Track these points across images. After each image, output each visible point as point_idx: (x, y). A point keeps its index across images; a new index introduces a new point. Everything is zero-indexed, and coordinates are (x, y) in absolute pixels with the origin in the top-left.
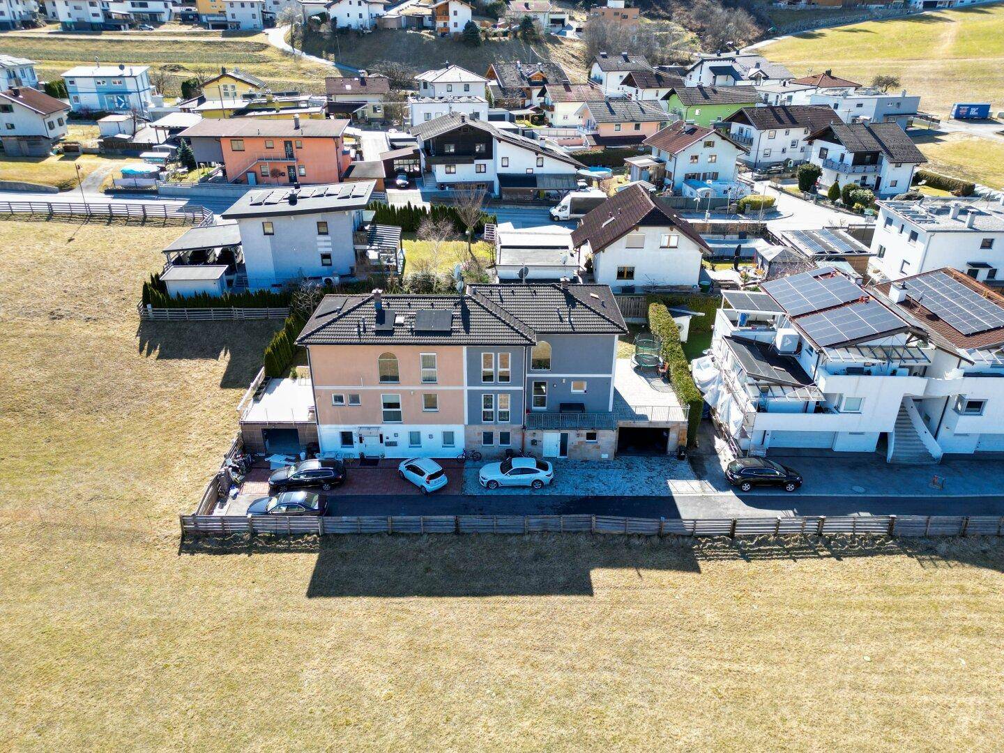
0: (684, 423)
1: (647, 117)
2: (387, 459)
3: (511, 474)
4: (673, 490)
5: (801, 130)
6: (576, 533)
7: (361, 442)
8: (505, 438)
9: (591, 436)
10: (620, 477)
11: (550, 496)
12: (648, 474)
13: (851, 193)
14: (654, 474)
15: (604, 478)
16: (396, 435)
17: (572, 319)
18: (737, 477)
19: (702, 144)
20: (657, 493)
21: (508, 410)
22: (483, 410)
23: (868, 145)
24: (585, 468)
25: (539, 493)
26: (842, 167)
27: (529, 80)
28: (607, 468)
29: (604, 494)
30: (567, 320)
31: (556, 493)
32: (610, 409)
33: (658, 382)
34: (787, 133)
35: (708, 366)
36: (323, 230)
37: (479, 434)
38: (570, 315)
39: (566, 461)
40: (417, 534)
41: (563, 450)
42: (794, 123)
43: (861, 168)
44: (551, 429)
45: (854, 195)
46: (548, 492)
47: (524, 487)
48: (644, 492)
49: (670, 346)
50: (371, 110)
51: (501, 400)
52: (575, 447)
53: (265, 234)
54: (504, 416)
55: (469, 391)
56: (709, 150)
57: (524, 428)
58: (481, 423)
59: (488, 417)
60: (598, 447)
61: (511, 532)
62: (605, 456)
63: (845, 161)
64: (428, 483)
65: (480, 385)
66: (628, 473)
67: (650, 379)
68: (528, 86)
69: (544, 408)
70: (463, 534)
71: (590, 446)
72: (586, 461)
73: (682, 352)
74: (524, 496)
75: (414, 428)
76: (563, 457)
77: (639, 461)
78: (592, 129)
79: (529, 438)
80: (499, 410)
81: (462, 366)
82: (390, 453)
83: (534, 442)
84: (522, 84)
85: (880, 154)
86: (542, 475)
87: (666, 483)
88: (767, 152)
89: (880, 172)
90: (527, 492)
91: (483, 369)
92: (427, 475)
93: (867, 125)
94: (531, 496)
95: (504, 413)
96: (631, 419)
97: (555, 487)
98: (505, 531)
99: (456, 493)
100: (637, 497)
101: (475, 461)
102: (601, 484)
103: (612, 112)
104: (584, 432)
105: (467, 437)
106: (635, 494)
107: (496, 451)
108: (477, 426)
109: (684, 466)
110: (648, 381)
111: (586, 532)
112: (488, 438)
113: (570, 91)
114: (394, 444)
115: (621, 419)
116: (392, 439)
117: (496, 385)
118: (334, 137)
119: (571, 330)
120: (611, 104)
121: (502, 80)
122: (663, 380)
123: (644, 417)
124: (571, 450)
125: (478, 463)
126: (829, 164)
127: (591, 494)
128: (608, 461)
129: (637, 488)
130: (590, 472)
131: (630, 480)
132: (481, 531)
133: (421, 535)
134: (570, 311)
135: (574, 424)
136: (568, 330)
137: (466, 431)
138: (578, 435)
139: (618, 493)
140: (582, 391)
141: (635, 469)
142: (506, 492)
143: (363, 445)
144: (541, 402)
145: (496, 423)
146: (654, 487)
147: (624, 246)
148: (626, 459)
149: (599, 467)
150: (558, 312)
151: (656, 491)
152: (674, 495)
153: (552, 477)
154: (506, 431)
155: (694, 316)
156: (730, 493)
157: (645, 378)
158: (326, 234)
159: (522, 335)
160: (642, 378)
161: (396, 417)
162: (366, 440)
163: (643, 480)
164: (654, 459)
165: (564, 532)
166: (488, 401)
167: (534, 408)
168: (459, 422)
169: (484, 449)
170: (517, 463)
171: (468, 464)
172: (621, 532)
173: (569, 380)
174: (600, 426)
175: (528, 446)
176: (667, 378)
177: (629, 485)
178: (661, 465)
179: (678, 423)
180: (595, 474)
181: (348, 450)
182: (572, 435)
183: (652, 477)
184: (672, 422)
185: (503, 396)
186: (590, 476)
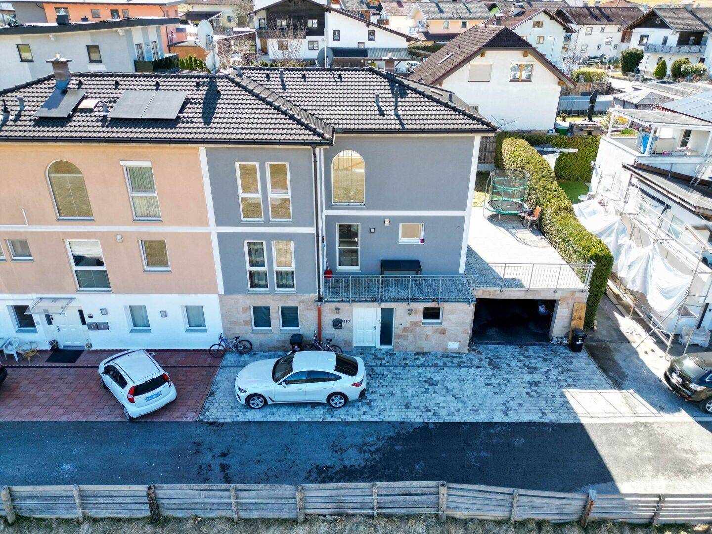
0: (582, 291)
1: (473, 15)
2: (96, 351)
3: (287, 382)
4: (578, 409)
5: (616, 27)
6: (405, 518)
7: (50, 323)
8: (290, 316)
9: (432, 314)
10: (481, 383)
11: (359, 423)
12: (528, 378)
13: (683, 67)
14: (537, 377)
15: (454, 386)
16: (104, 311)
17: (400, 113)
18: (699, 388)
19: (531, 23)
20: (551, 417)
21: (292, 269)
22: (249, 268)
23: (693, 26)
24: (422, 366)
25: (339, 415)
26: (666, 48)
27: (368, 4)
28: (459, 366)
29: (457, 419)
30: (392, 113)
31: (368, 418)
32: (462, 270)
33: (526, 234)
34: (602, 30)
35: (594, 213)
36: (95, 56)
37: (245, 310)
38: (396, 106)
39: (390, 353)
40: (69, 521)
41: (386, 335)
42: (609, 20)
43: (685, 48)
44: (365, 301)
45: (685, 69)
46: (354, 415)
47: (314, 405)
48: (528, 414)
49: (541, 183)
50: (226, 20)
51: (279, 250)
52: (405, 330)
53: (23, 60)
54: (285, 280)
55: (220, 235)
56: (537, 31)
57: (320, 299)
58: (246, 293)
59: (256, 280)
60: (444, 331)
61: (270, 515)
62: (453, 346)
63: (668, 43)
64: (132, 401)
65: (239, 223)
66: (494, 376)
67: (513, 231)
68: (367, 9)
69: (356, 269)
70: (169, 520)
71: (429, 330)
72: (423, 354)
73: (560, 190)
74: (310, 423)
75: (136, 299)
76: (386, 347)
77: (507, 352)
78: (423, 27)
79: (328, 317)
80: (276, 268)
81: (202, 186)
82: (99, 341)
83: (337, 324)
84: (362, 8)
85: (705, 35)
86: (345, 384)
87: (563, 395)
88: (584, 47)
89: (704, 52)
90: (317, 415)
91: (241, 195)
92: (130, 385)
93: (690, 9)
94: (324, 423)
95: (287, 274)
96: (496, 285)
97: (369, 404)
98: (256, 514)
99: (190, 417)
100: (518, 425)
101: (241, 354)
102: (449, 398)
103: (441, 11)
104: (420, 307)
105: (225, 316)
106: (512, 418)
107: (276, 337)
108: (240, 297)
109: (582, 362)
110: (511, 233)
111: (426, 517)
112: (262, 316)
113: (403, 7)
114: (104, 327)
115: (479, 285)
116: (98, 318)
117: (267, 223)
118: (160, 5)
119: (399, 127)
120: (439, 4)
121: (344, 4)
122: (533, 232)
123: (516, 283)
124: (399, 336)
125: (245, 357)
126: (651, 49)
127: (433, 419)
128: (459, 354)
129: (513, 405)
130: (430, 373)
131: (500, 390)
132: (206, 515)
133: (79, 523)
134: (396, 102)
135: (403, 293)
136: (393, 127)
137: (222, 305)
138: (410, 311)
139: (482, 417)
140: (417, 240)
141: (505, 368)
142: (279, 416)
143: (53, 327)
144: (350, 257)
145: (272, 292)
146: (543, 404)
147: (467, 78)
148: (487, 350)
149: (445, 365)
150: (377, 102)
151: (549, 413)
152: (583, 420)
153: (364, 386)
154: (290, 304)
155: (562, 154)
156: (683, 416)
157: (507, 229)
158: (100, 61)
159: (307, 127)
160: (502, 229)
161: (100, 281)
162: (56, 319)
163: (521, 389)
164: (531, 350)
165: (381, 516)
166: (256, 252)
167: (340, 268)
168: (210, 289)
169: (257, 336)
170: (303, 361)
171: (230, 358)
172: (501, 515)
173: (395, 220)
174: (446, 296)
175: (329, 331)
176: (539, 228)
177: (500, 399)
178: (545, 360)
179: (574, 292)
180: (437, 377)
181: (27, 336)
182: (400, 312)
183: (536, 384)
184: (563, 291)
185: (282, 245)
186: (429, 382)
